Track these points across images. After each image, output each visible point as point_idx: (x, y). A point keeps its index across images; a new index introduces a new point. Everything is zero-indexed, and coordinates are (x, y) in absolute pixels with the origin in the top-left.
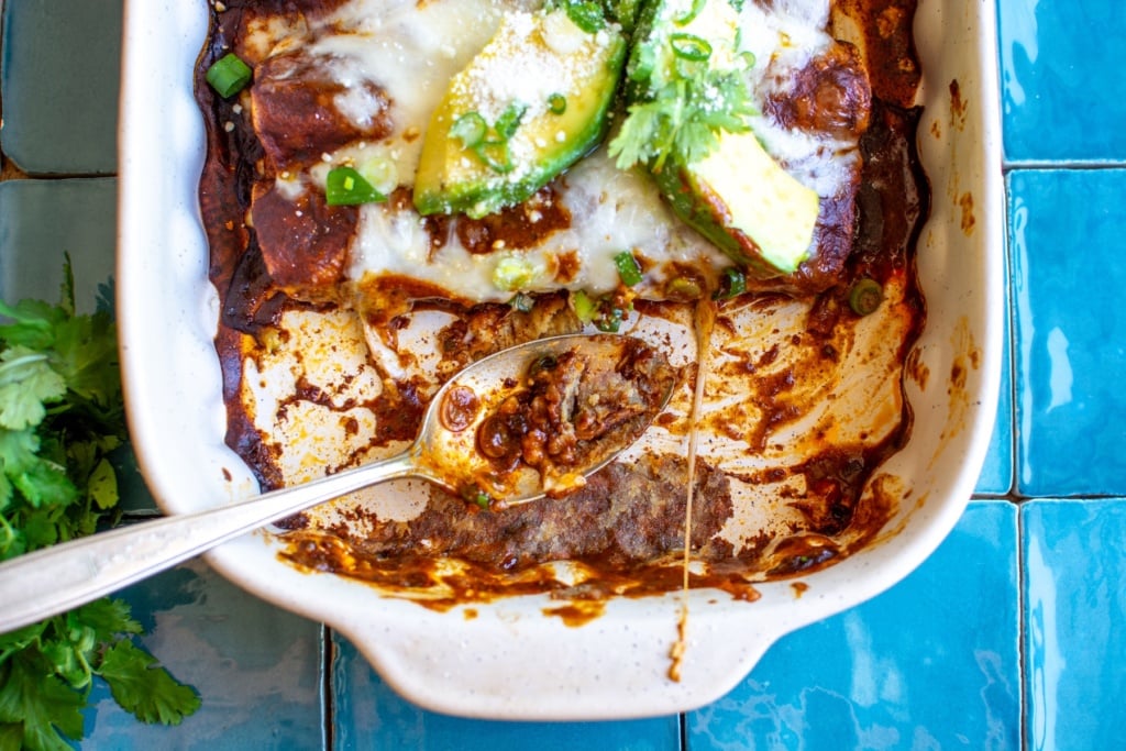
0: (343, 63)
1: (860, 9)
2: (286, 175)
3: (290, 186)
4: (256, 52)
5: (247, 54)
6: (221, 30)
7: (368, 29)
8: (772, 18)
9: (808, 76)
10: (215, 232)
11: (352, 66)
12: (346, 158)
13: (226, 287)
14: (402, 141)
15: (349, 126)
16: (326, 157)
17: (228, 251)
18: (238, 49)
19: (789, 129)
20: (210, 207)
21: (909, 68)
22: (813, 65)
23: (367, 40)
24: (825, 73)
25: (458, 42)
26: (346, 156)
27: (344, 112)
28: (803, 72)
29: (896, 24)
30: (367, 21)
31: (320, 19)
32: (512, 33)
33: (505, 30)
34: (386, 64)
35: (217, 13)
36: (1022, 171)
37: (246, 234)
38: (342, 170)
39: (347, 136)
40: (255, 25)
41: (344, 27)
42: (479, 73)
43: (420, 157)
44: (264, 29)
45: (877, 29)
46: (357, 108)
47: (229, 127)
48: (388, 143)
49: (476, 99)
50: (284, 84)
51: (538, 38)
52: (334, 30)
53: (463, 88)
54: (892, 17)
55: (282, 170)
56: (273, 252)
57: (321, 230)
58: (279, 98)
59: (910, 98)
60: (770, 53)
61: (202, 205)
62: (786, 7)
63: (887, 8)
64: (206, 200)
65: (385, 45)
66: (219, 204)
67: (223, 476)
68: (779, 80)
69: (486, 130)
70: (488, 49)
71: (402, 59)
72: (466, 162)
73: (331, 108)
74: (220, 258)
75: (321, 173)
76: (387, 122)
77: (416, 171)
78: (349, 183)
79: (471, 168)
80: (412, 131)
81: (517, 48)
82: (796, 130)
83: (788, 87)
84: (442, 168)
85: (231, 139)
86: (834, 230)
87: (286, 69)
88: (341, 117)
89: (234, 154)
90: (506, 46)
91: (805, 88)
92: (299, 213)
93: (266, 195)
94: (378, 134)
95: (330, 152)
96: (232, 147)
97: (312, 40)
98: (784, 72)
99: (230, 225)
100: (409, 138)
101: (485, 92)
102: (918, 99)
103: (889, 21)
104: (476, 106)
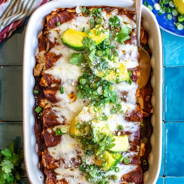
0: (58, 112)
1: (142, 96)
2: (49, 129)
3: (49, 131)
4: (42, 105)
5: (41, 106)
6: (37, 102)
7: (62, 107)
8: (127, 104)
9: (132, 114)
10: (37, 135)
11: (59, 113)
12: (59, 127)
13: (39, 144)
14: (68, 125)
15: (59, 123)
16: (55, 127)
17: (39, 138)
18: (40, 105)
19: (129, 122)
20: (36, 131)
21: (150, 106)
22: (133, 111)
23: (62, 108)
24: (135, 113)
25: (76, 110)
26: (58, 127)
27: (58, 121)
28: (132, 113)
29: (148, 98)
30: (61, 105)
31: (53, 104)
32: (85, 110)
33: (83, 110)
34: (65, 113)
35: (36, 99)
36: (168, 123)
37: (42, 135)
38: (58, 129)
39: (58, 124)
40: (42, 101)
41: (57, 106)
42: (80, 117)
43: (70, 128)
44: (44, 101)
45: (145, 100)
46: (60, 120)
47: (39, 118)
48: (65, 125)
49: (79, 121)
50: (48, 115)
51: (89, 111)
52: (56, 106)
53: (77, 119)
54: (148, 97)
55: (48, 128)
56: (47, 142)
57: (55, 139)
58: (48, 118)
59: (150, 111)
60: (126, 110)
61: (35, 131)
62: (129, 102)
63: (147, 96)
64: (35, 130)
65: (64, 110)
66: (37, 130)
67: (40, 178)
68: (128, 114)
69: (81, 126)
70: (81, 113)
71: (67, 112)
72: (78, 131)
73: (56, 120)
74: (38, 139)
75: (55, 129)
76: (65, 122)
77: (70, 130)
78: (59, 132)
79: (79, 132)
80: (69, 124)
81: (86, 113)
82: (130, 122)
83: (129, 116)
84: (74, 131)
85: (39, 120)
86: (137, 136)
87: (48, 112)
88: (58, 122)
89: (40, 122)
90: (84, 112)
91: (132, 116)
92: (51, 136)
93: (46, 132)
94: (64, 124)
95: (56, 126)
96: (39, 121)
97: (52, 106)
98: (129, 113)
99: (39, 134)
100: (69, 125)
101: (81, 120)
102: (152, 112)
103: (147, 98)
104: (79, 122)
